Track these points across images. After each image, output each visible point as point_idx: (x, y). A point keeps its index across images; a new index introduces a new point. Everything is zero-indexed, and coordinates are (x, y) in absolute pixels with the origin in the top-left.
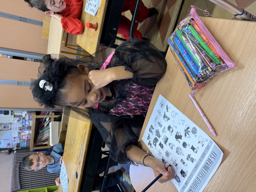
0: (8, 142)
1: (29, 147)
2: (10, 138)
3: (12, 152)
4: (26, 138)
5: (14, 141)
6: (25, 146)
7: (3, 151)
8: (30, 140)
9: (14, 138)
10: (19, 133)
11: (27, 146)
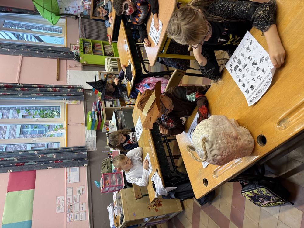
0: (75, 9)
1: (89, 16)
2: (76, 7)
3: (78, 18)
4: (87, 8)
5: (79, 10)
6: (87, 15)
7: (72, 16)
8: (90, 10)
9: (79, 7)
10: (83, 3)
11: (88, 14)
